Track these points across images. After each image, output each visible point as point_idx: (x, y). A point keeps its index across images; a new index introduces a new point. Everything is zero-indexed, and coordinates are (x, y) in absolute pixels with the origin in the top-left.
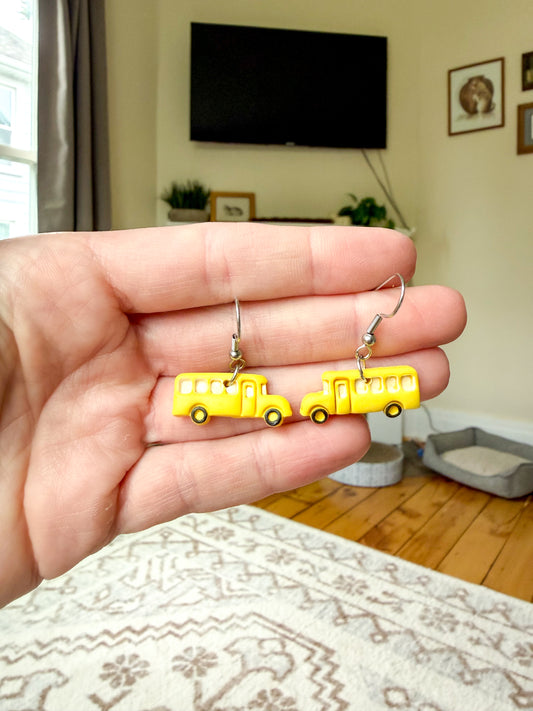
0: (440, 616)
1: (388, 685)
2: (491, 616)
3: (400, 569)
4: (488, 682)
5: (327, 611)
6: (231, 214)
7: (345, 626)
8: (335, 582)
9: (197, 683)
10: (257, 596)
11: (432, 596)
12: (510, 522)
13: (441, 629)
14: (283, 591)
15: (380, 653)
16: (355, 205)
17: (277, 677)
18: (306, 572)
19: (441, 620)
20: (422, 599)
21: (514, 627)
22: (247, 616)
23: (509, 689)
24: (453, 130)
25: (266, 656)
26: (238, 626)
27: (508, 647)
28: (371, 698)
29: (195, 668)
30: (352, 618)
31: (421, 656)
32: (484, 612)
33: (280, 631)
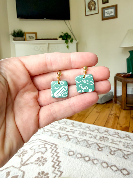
0: (83, 133)
1: (70, 151)
2: (95, 131)
3: (75, 123)
4: (93, 146)
5: (56, 136)
6: (31, 38)
7: (60, 139)
8: (59, 128)
9: (22, 158)
10: (39, 134)
11: (82, 128)
12: (101, 109)
13: (83, 136)
14: (46, 132)
15: (68, 144)
16: (63, 35)
17: (43, 153)
18: (52, 127)
19: (83, 134)
20: (79, 129)
21: (100, 133)
22: (36, 140)
23: (97, 147)
24: (87, 15)
25: (40, 149)
26: (34, 143)
27: (98, 138)
28: (65, 155)
29: (21, 155)
30: (62, 136)
31: (78, 143)
32: (93, 130)
33: (45, 142)
